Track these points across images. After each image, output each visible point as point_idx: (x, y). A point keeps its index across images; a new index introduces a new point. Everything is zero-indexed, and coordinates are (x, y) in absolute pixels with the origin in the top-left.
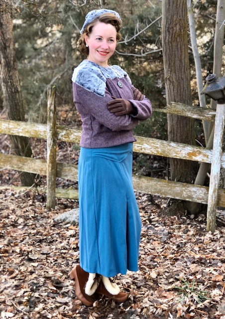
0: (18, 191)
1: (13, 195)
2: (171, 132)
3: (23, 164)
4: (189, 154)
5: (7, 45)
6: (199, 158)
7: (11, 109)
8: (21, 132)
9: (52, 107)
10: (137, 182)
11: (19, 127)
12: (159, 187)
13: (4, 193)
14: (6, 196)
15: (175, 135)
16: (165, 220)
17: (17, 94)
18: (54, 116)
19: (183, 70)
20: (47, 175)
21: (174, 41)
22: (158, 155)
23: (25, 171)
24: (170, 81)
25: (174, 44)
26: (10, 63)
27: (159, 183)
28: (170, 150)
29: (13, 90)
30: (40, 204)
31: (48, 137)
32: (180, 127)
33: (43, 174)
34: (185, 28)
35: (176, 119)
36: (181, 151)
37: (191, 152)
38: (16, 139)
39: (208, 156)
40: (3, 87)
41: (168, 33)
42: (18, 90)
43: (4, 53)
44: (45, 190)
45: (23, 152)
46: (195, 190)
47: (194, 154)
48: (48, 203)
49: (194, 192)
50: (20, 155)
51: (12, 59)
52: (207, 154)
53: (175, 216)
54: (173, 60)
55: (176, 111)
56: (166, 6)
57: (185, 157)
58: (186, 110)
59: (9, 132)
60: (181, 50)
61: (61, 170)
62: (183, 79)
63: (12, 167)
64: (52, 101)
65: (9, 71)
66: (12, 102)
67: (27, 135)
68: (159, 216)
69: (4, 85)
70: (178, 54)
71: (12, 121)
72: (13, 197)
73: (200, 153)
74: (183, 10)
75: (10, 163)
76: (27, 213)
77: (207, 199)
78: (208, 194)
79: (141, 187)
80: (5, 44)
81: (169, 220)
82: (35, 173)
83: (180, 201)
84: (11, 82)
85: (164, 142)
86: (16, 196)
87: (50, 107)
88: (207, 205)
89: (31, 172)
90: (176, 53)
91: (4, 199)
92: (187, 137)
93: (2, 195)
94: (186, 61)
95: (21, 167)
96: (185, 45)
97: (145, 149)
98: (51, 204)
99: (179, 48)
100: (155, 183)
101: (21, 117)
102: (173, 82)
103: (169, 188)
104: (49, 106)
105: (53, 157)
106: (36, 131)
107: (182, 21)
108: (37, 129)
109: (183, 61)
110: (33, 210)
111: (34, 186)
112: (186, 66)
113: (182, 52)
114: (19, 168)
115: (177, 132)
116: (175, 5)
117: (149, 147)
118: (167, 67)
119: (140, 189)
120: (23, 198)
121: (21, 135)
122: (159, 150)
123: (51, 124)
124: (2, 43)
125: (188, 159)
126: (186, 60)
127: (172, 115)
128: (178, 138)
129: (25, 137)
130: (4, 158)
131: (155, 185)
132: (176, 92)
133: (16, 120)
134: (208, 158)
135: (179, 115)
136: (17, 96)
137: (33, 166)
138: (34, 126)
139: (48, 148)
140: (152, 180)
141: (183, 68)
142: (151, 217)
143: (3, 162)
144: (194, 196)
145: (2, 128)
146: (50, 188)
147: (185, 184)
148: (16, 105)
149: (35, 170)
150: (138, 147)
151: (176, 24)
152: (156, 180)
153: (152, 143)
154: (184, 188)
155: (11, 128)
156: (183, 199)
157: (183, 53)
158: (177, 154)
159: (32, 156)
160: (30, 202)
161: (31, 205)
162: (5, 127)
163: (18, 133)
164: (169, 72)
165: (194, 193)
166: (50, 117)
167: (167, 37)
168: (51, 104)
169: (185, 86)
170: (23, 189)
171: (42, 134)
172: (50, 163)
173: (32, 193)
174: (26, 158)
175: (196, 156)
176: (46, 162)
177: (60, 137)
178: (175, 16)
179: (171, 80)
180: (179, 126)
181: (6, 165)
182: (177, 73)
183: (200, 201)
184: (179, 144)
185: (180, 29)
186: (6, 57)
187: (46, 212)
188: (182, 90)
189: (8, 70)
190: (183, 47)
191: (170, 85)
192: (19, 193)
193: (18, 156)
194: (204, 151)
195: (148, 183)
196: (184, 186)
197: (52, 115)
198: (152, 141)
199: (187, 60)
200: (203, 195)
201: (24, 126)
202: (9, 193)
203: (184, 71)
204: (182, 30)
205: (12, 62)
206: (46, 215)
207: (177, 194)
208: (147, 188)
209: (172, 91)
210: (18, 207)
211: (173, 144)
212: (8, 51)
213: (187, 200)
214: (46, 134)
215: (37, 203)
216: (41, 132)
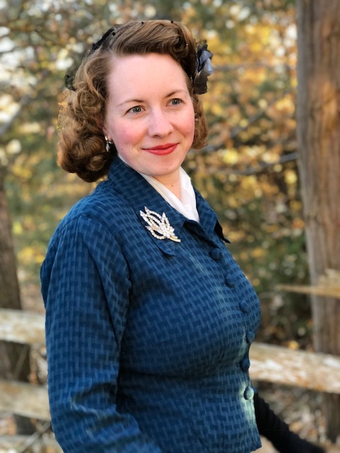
22: (301, 384)
24: (317, 222)
97: (269, 372)
102: (325, 224)
117: (278, 367)
122: (302, 374)
132: (330, 245)
164: (315, 203)
191: (317, 230)
211: (331, 361)
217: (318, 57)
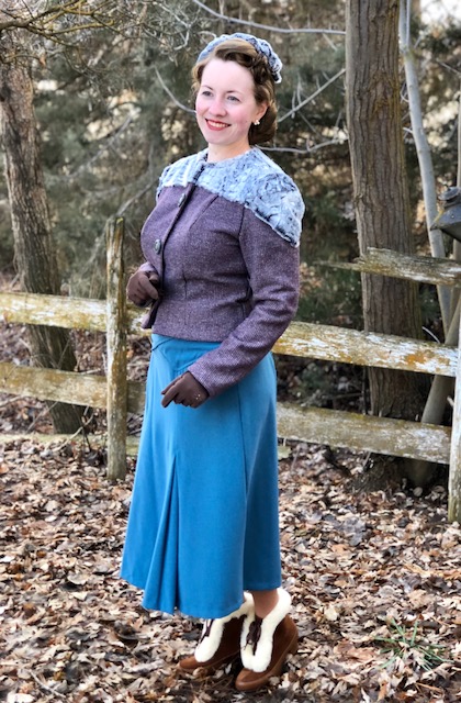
0: (47, 445)
1: (36, 452)
2: (369, 312)
3: (58, 387)
4: (407, 358)
5: (22, 134)
6: (428, 366)
7: (30, 269)
8: (52, 318)
9: (117, 264)
10: (298, 419)
11: (47, 307)
12: (345, 429)
13: (19, 448)
14: (21, 456)
15: (379, 319)
16: (359, 501)
17: (45, 238)
18: (120, 281)
19: (392, 180)
20: (108, 408)
21: (372, 119)
22: (343, 360)
23: (62, 400)
24: (365, 203)
25: (373, 125)
26: (27, 173)
27: (345, 421)
28: (368, 350)
29: (35, 229)
30: (93, 471)
31: (108, 327)
32: (390, 301)
33: (99, 405)
34: (394, 90)
35: (380, 284)
36: (392, 353)
37: (413, 353)
38: (43, 333)
39: (449, 360)
40: (14, 223)
41: (358, 103)
42: (44, 230)
43: (15, 152)
44: (104, 440)
45: (57, 361)
46: (422, 435)
47: (418, 357)
48: (109, 468)
49: (420, 438)
50: (51, 367)
51: (33, 163)
52: (446, 357)
53: (381, 492)
54: (371, 158)
55: (377, 267)
56: (353, 45)
57: (400, 364)
58: (399, 265)
59: (28, 318)
60: (387, 137)
61: (138, 396)
62: (393, 200)
63: (35, 392)
64: (116, 250)
65: (27, 190)
66: (33, 254)
67: (65, 324)
68: (347, 492)
69: (16, 220)
70: (381, 146)
71: (32, 295)
72: (36, 457)
73: (431, 355)
74: (391, 53)
75: (30, 385)
76: (66, 490)
77: (449, 454)
78: (450, 441)
79: (308, 430)
80: (16, 133)
81: (367, 500)
82: (83, 404)
83: (391, 459)
84: (29, 212)
85: (356, 333)
86: (43, 454)
87: (113, 263)
88: (448, 466)
89: (74, 402)
90: (378, 145)
91: (18, 461)
92: (404, 323)
93: (13, 454)
94: (399, 161)
95: (51, 393)
96: (395, 125)
97: (314, 349)
98: (117, 470)
99: (383, 134)
100: (337, 421)
101: (53, 286)
102: (372, 205)
103: (368, 432)
104: (109, 261)
105: (120, 371)
106: (83, 314)
107: (389, 76)
108: (86, 311)
109: (392, 160)
110: (79, 484)
111: (81, 433)
112: (399, 172)
113: (388, 141)
114: (49, 394)
115: (382, 311)
116: (372, 43)
117: (322, 344)
118: (360, 174)
119: (305, 436)
120: (58, 459)
121: (51, 323)
122: (345, 350)
123: (116, 300)
124: (11, 131)
125: (406, 368)
126: (399, 158)
127: (371, 276)
128: (385, 325)
129: (61, 328)
130: (16, 374)
131: (339, 425)
132: (378, 226)
133: (42, 293)
134: (448, 365)
135: (385, 274)
136: (44, 243)
137: (78, 389)
138: (80, 304)
139: (109, 350)
140: (330, 414)
141: (393, 176)
142: (330, 495)
143: (14, 382)
144: (420, 448)
145: (13, 311)
146: (115, 436)
147: (400, 422)
148: (41, 262)
149: (82, 398)
150: (300, 344)
151: (376, 83)
152: (339, 415)
153: (329, 336)
154: (398, 432)
155: (31, 311)
156: (396, 454)
157: (392, 143)
158: (382, 358)
159: (76, 370)
160: (74, 468)
161: (74, 473)
162: (17, 308)
163: (46, 320)
164: (363, 185)
165: (420, 441)
166: (112, 284)
167: (358, 111)
168: (115, 257)
169: (397, 214)
170: (58, 439)
171: (95, 321)
172: (114, 381)
173: (76, 448)
174: (63, 372)
175: (422, 362)
176: (105, 380)
177: (134, 327)
178: (373, 67)
179: (368, 201)
180: (386, 299)
181: (20, 388)
182: (380, 186)
183: (432, 459)
184: (387, 336)
185: (384, 94)
186: (18, 161)
187: (106, 487)
188: (391, 222)
189: (23, 186)
190: (393, 131)
191: (365, 211)
192: (50, 448)
193: (45, 370)
194: (440, 351)
195: (323, 423)
196: (398, 427)
197: (116, 280)
198: (329, 333)
199: (401, 160)
200: (439, 445)
201: (59, 305)
202: (28, 449)
203: (396, 182)
204: (389, 96)
205: (32, 171)
206: (106, 493)
207: (385, 444)
208: (320, 432)
209: (371, 225)
210: (46, 477)
211: (373, 337)
212: (23, 147)
213: (406, 455)
214: (105, 321)
215: (88, 469)
216: (94, 317)
217: (365, 40)
